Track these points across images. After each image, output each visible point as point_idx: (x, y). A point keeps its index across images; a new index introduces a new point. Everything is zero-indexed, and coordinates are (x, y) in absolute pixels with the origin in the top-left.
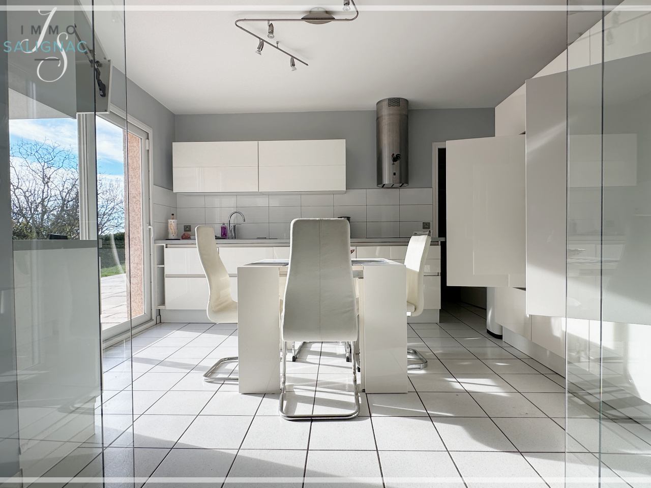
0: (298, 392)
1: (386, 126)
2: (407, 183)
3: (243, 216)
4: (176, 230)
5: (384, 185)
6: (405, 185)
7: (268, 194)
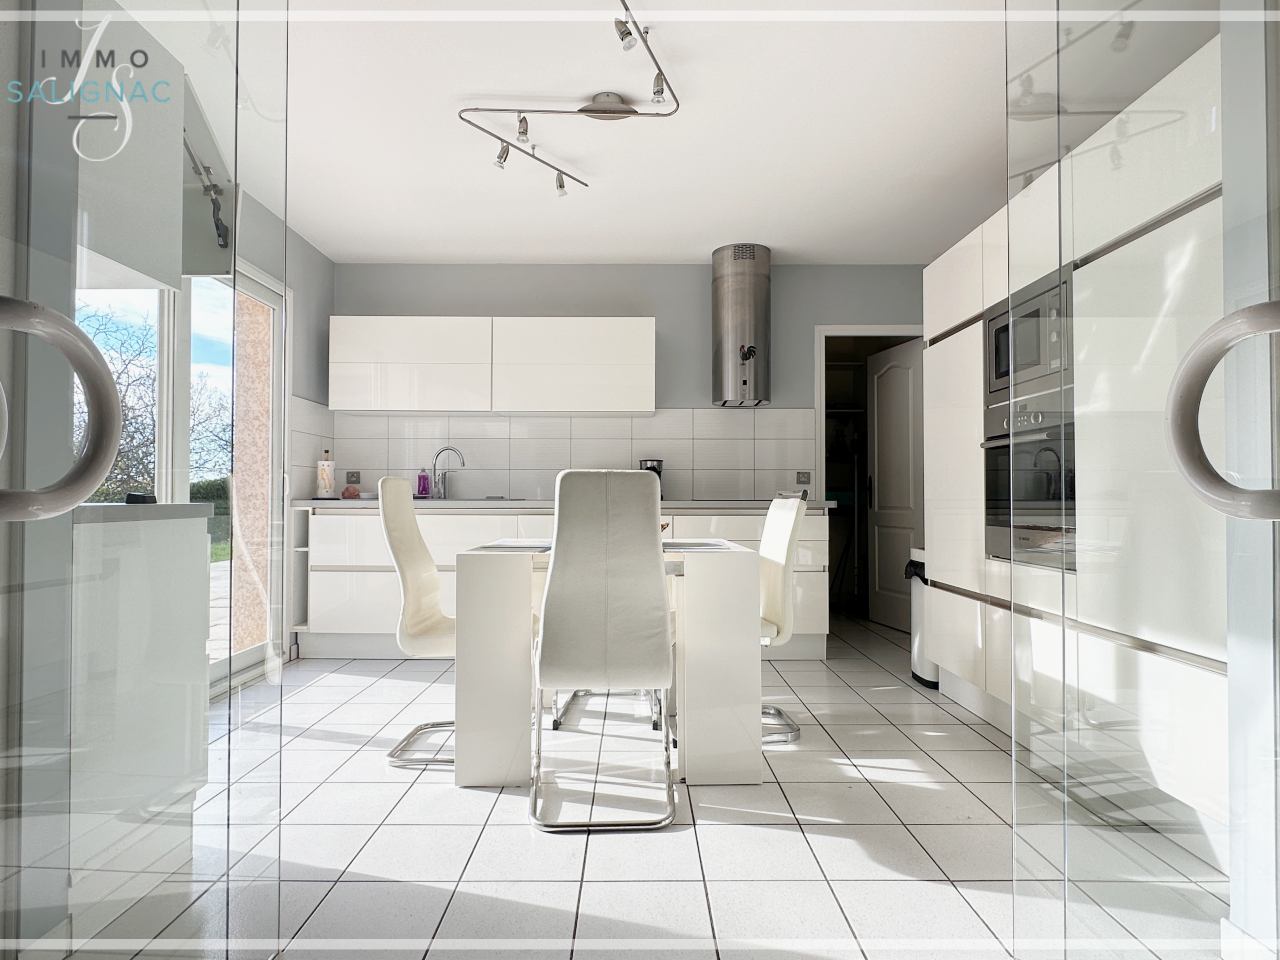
0: (563, 784)
1: (730, 294)
2: (768, 398)
3: (460, 455)
4: (333, 481)
5: (726, 402)
6: (764, 402)
7: (509, 416)
